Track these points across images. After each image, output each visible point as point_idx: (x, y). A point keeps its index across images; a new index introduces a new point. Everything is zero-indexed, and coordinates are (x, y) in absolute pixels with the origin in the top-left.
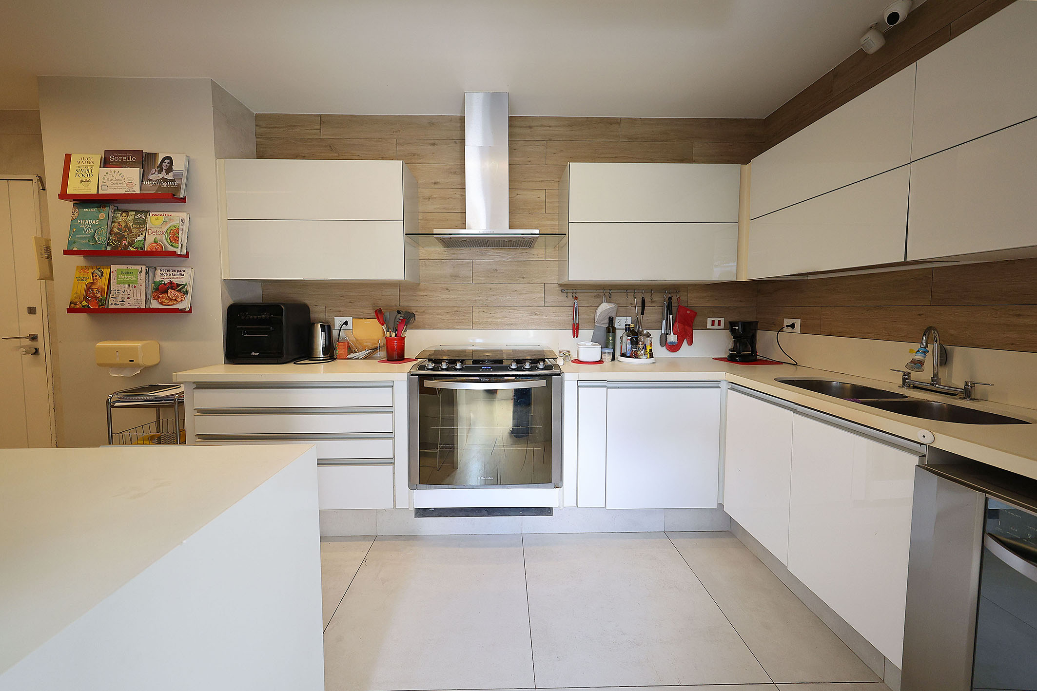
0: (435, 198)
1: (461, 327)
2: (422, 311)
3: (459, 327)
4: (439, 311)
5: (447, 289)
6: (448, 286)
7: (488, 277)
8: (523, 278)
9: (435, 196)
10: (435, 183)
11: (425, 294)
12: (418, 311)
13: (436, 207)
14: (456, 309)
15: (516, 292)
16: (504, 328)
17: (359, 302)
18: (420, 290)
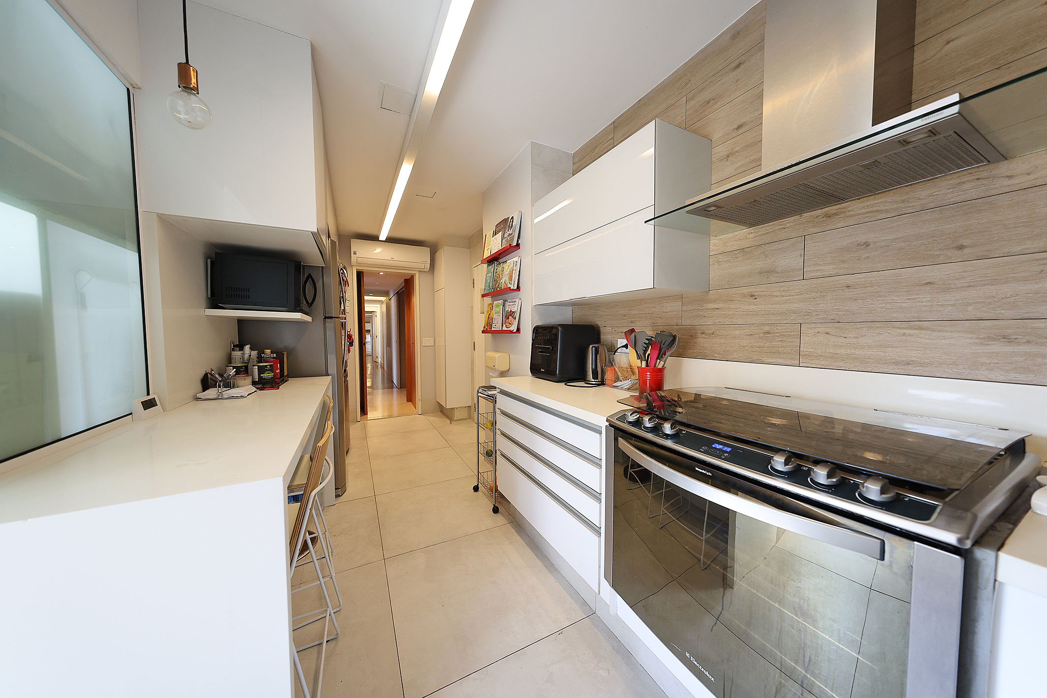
0: (737, 152)
1: (780, 361)
2: (711, 332)
3: (770, 360)
4: (737, 332)
5: (752, 296)
6: (754, 290)
7: (843, 261)
8: (961, 248)
9: (737, 149)
10: (739, 127)
11: (715, 306)
12: (706, 332)
13: (740, 164)
14: (767, 328)
15: (928, 288)
16: (886, 370)
17: (639, 321)
18: (709, 301)
